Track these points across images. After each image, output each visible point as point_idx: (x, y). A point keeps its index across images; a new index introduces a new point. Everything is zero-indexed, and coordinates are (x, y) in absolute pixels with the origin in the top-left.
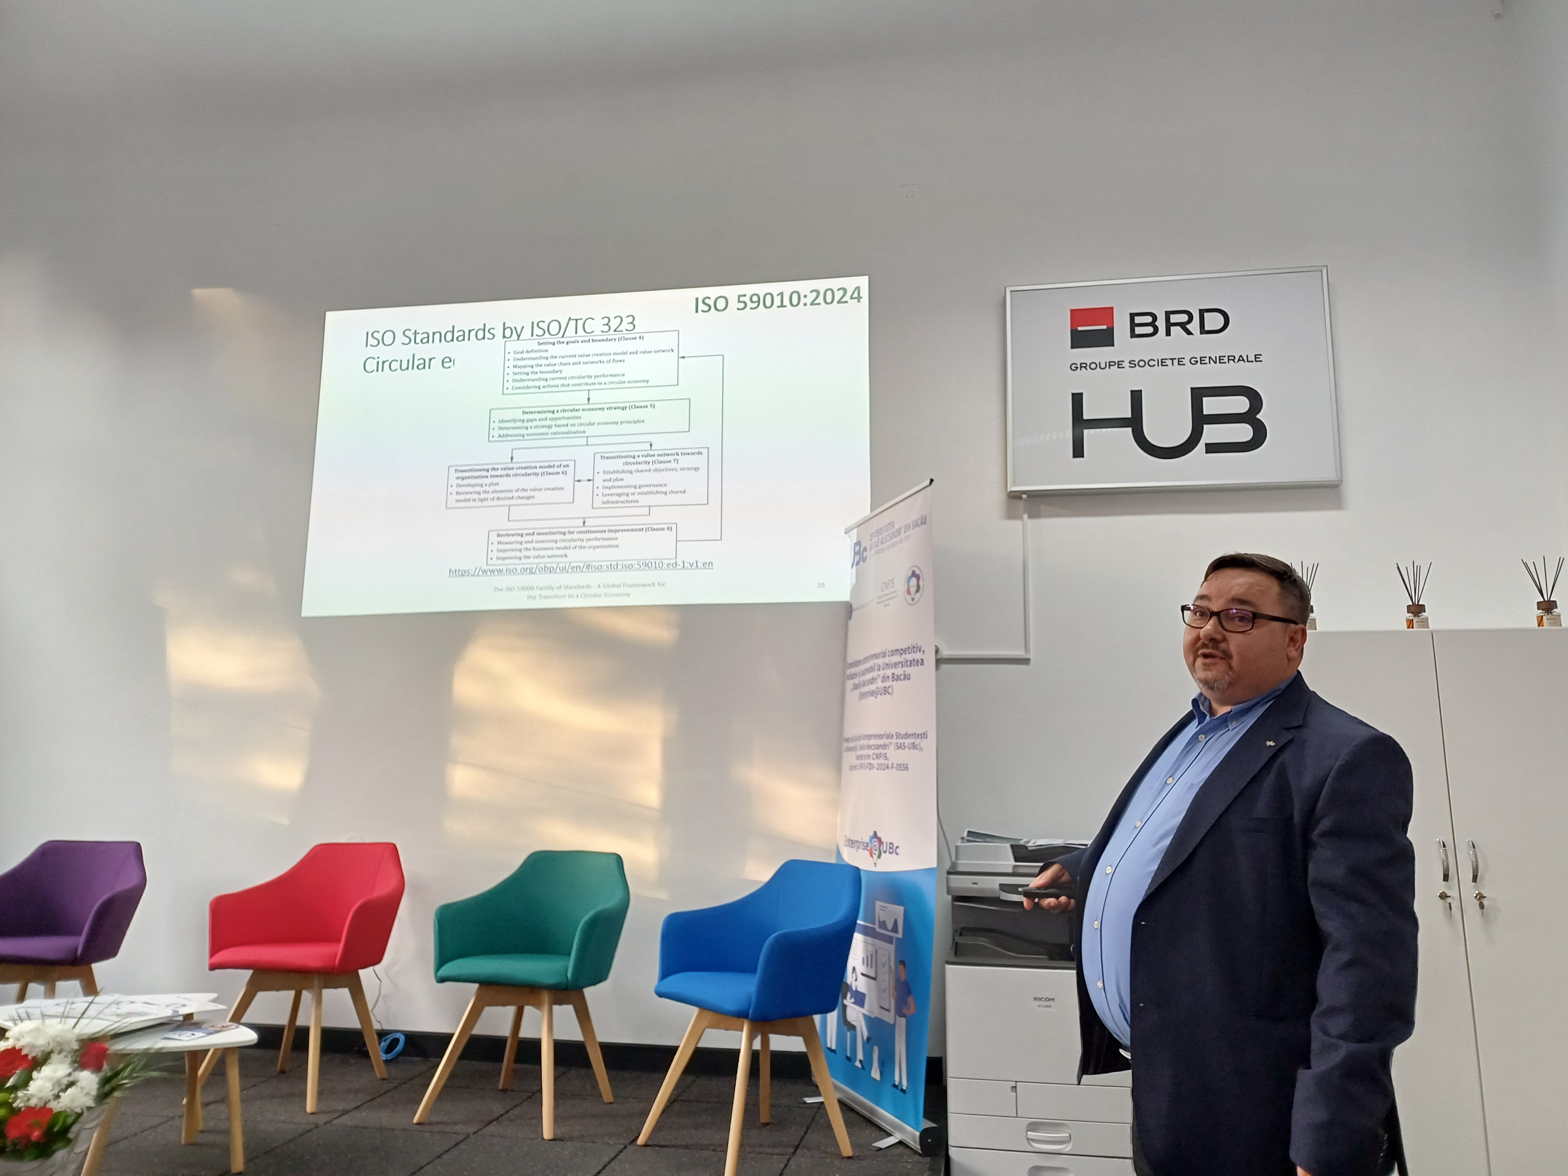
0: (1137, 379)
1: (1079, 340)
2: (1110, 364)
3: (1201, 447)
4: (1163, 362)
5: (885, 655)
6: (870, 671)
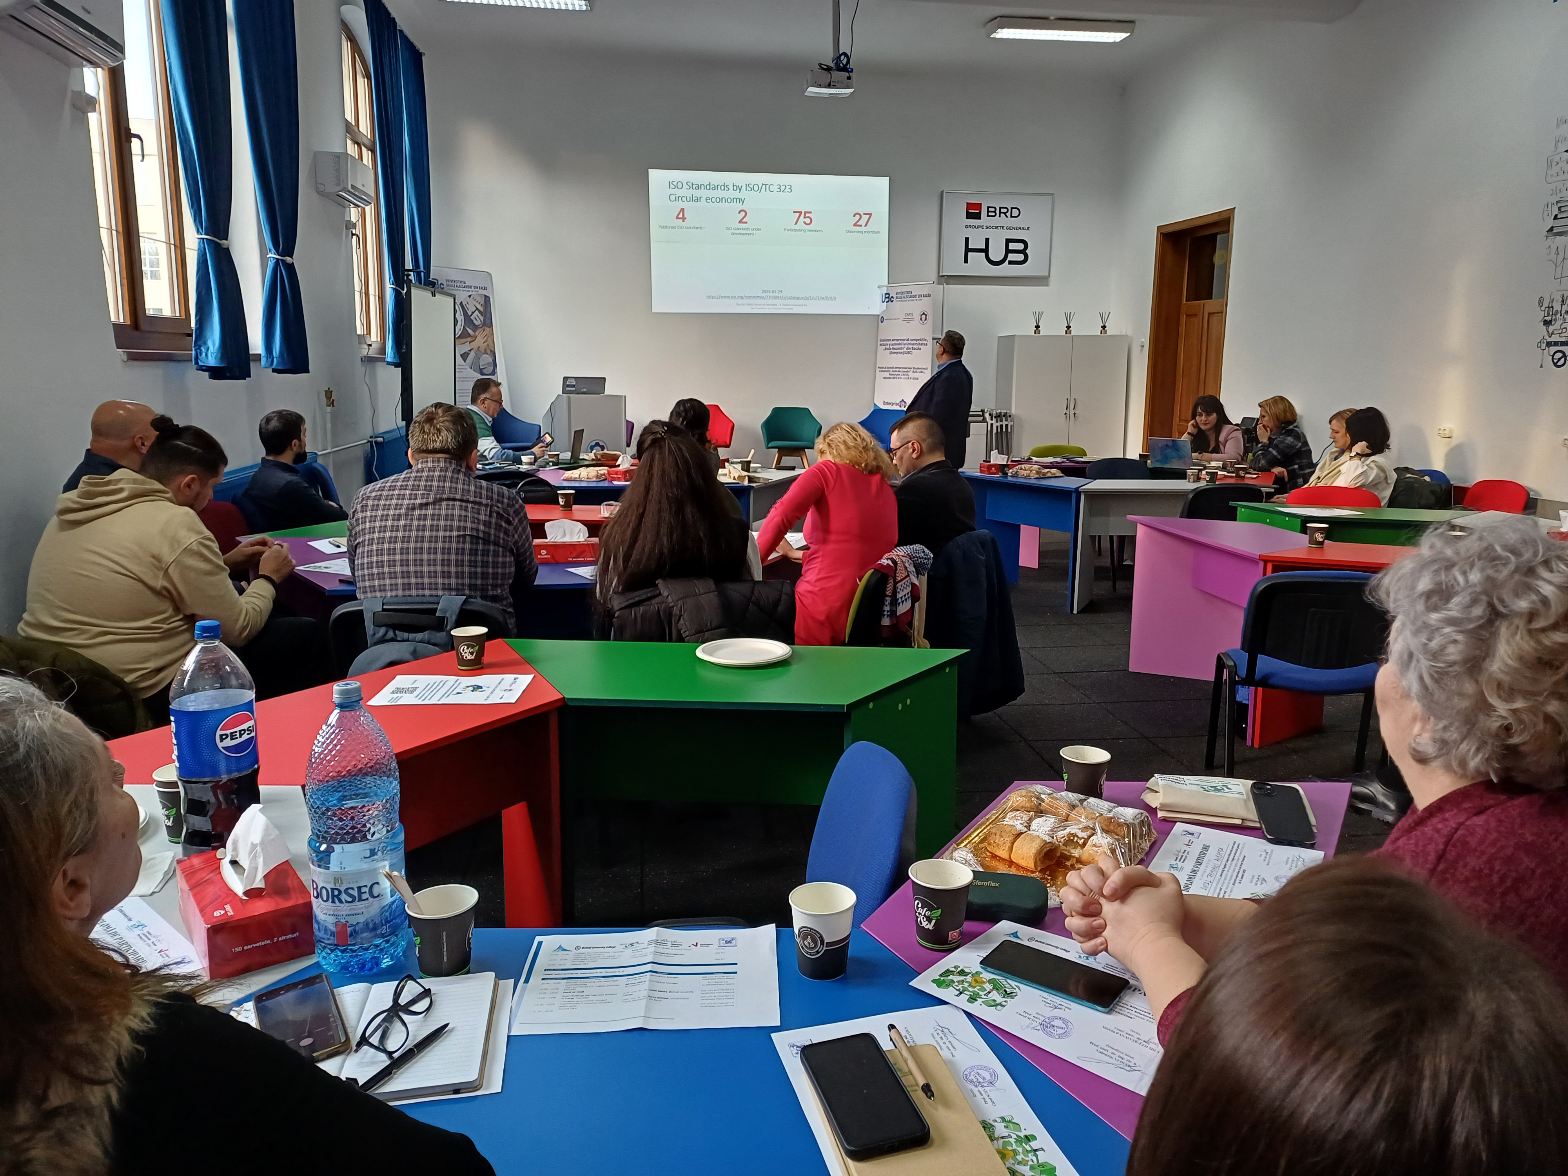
0: (989, 233)
1: (969, 216)
2: (979, 227)
3: (1007, 262)
4: (997, 228)
5: (908, 340)
6: (899, 344)
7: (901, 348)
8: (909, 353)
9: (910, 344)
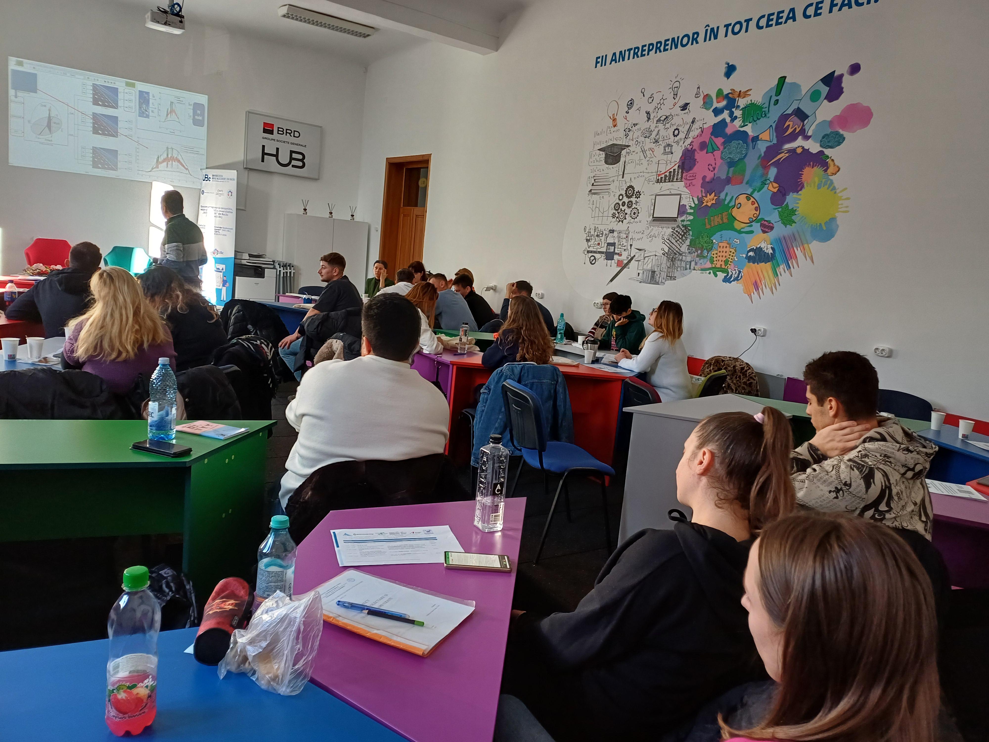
0: (279, 145)
1: (265, 131)
2: (272, 139)
3: (291, 166)
4: (284, 142)
5: (219, 208)
8: (220, 217)
9: (220, 211)
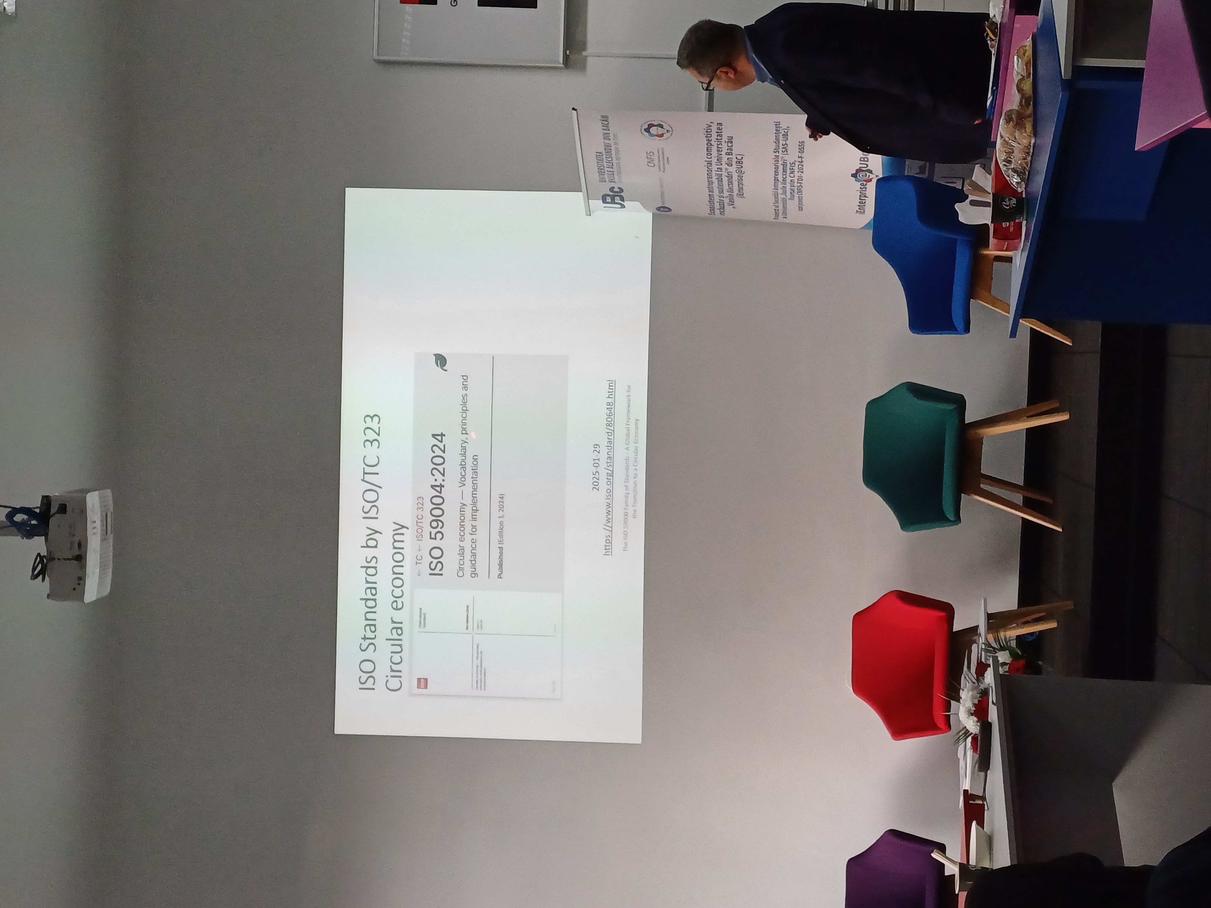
5: (710, 163)
6: (720, 180)
7: (730, 176)
8: (739, 162)
9: (719, 160)
